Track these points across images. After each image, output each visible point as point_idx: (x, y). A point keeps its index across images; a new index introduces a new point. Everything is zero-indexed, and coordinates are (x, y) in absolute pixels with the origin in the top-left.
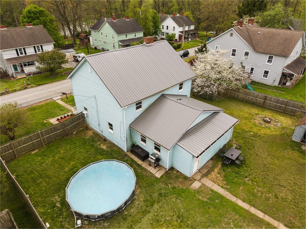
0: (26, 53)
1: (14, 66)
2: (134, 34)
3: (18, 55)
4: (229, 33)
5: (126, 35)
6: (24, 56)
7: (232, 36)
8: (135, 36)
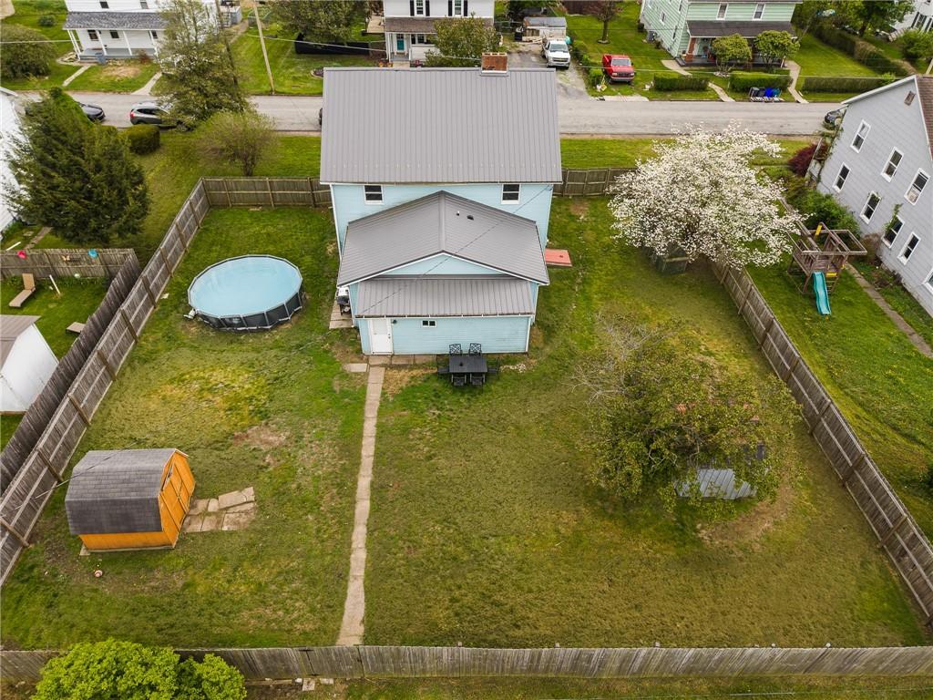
0: (428, 14)
1: (398, 38)
2: (756, 9)
3: (412, 14)
4: (904, 93)
5: (723, 8)
6: (423, 20)
7: (909, 104)
8: (758, 14)
